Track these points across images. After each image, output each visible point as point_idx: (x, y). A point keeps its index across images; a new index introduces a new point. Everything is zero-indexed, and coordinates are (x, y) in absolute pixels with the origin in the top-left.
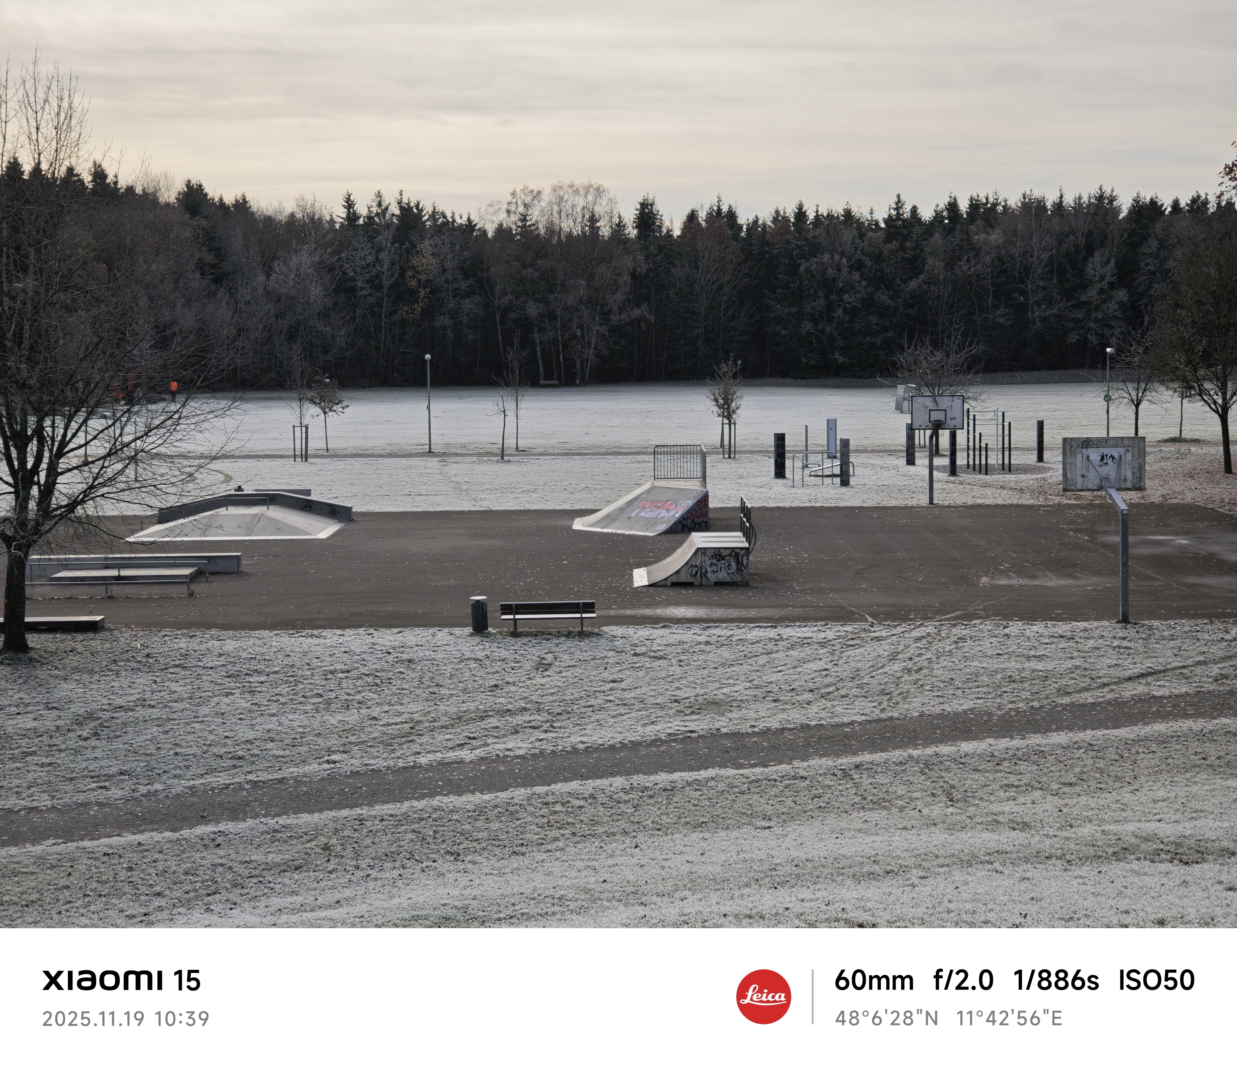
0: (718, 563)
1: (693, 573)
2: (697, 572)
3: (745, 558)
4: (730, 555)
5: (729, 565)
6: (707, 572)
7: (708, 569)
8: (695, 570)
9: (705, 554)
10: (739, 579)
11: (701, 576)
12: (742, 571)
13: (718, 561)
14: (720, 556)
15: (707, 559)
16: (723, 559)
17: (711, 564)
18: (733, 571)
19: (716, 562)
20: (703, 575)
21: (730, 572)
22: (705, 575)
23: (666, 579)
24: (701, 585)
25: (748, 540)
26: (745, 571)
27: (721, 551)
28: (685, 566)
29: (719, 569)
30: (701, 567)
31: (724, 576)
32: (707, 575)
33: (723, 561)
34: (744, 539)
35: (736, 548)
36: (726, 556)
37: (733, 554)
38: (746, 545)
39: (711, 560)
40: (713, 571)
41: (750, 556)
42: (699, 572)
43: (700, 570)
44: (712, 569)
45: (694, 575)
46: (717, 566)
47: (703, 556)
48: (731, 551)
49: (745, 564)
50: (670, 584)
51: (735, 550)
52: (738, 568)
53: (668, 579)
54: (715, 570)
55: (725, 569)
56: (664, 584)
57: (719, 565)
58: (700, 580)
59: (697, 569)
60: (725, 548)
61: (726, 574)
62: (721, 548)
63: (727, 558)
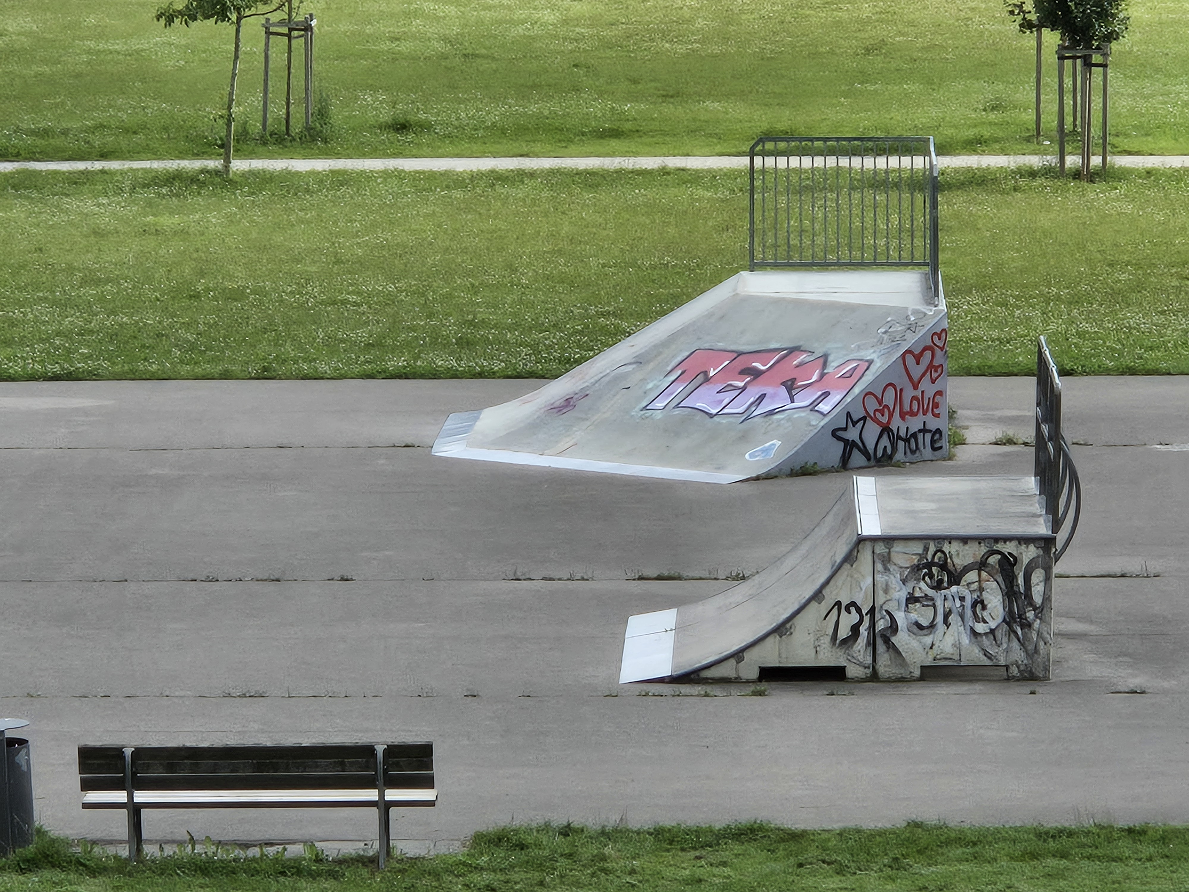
0: (938, 596)
1: (844, 632)
2: (855, 629)
3: (1037, 576)
4: (982, 565)
5: (979, 603)
6: (894, 627)
7: (900, 617)
8: (848, 620)
9: (886, 560)
10: (1017, 654)
11: (872, 644)
12: (1027, 625)
13: (938, 586)
14: (943, 567)
15: (894, 580)
16: (955, 579)
17: (911, 599)
18: (993, 625)
19: (931, 592)
20: (879, 641)
21: (980, 628)
22: (887, 641)
23: (738, 655)
24: (874, 677)
25: (1052, 507)
26: (1037, 624)
27: (946, 548)
28: (814, 604)
29: (940, 618)
30: (872, 611)
31: (958, 646)
32: (894, 639)
33: (954, 589)
34: (1037, 506)
35: (1006, 539)
36: (967, 569)
37: (993, 560)
38: (1042, 529)
39: (911, 584)
40: (920, 627)
41: (1057, 569)
42: (863, 630)
43: (867, 619)
44: (914, 616)
45: (844, 641)
46: (934, 606)
47: (879, 566)
48: (983, 549)
49: (1038, 599)
50: (754, 674)
51: (1000, 547)
52: (1011, 612)
53: (748, 656)
54: (925, 623)
55: (962, 616)
56: (732, 674)
57: (939, 603)
58: (869, 660)
59: (855, 617)
60: (965, 540)
61: (965, 640)
62: (950, 539)
63: (972, 576)
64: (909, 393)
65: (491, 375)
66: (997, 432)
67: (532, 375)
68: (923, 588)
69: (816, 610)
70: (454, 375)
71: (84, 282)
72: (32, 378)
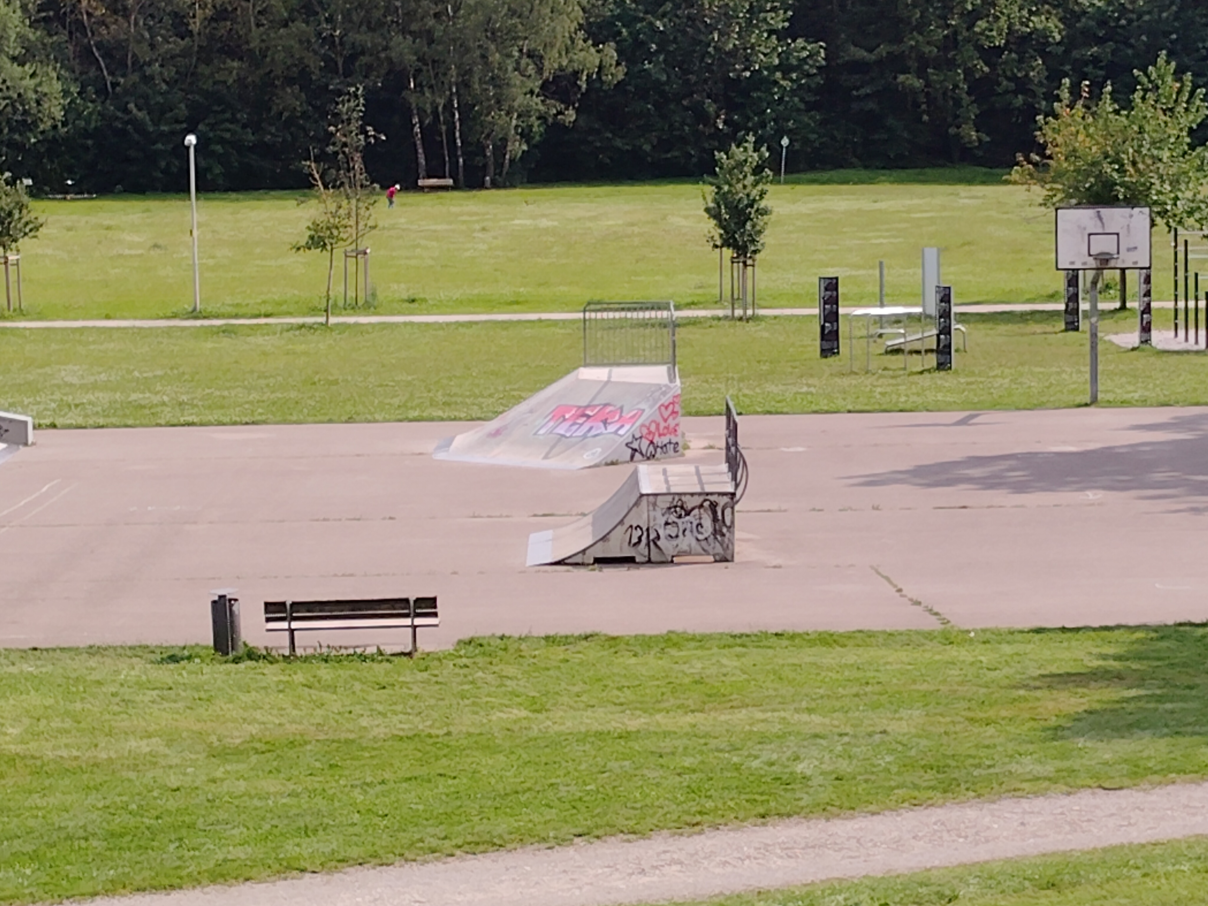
0: (680, 521)
1: (635, 540)
2: (640, 538)
3: (728, 511)
4: (701, 506)
5: (700, 525)
6: (658, 537)
7: (661, 532)
8: (637, 533)
9: (655, 504)
10: (718, 549)
11: (648, 545)
12: (723, 535)
13: (680, 517)
14: (682, 507)
15: (658, 513)
16: (688, 514)
17: (667, 524)
18: (706, 535)
19: (676, 520)
20: (652, 544)
21: (700, 537)
22: (655, 544)
23: (584, 551)
24: (649, 561)
25: (734, 478)
26: (728, 535)
27: (684, 498)
28: (619, 527)
29: (681, 532)
30: (648, 530)
31: (690, 546)
32: (659, 543)
33: (687, 518)
34: (728, 477)
35: (712, 494)
36: (693, 509)
37: (707, 504)
38: (730, 488)
39: (667, 516)
40: (670, 536)
41: (737, 508)
42: (644, 538)
43: (645, 534)
44: (668, 532)
45: (635, 544)
46: (678, 527)
47: (651, 508)
48: (702, 498)
49: (728, 523)
50: (592, 561)
51: (709, 497)
52: (715, 530)
53: (587, 552)
54: (673, 535)
55: (692, 531)
56: (580, 561)
57: (680, 524)
58: (647, 553)
59: (640, 533)
60: (692, 494)
61: (694, 542)
62: (685, 494)
63: (696, 511)
64: (662, 425)
65: (460, 419)
66: (705, 443)
67: (479, 419)
68: (672, 518)
69: (621, 529)
70: (442, 419)
71: (259, 377)
72: (235, 423)
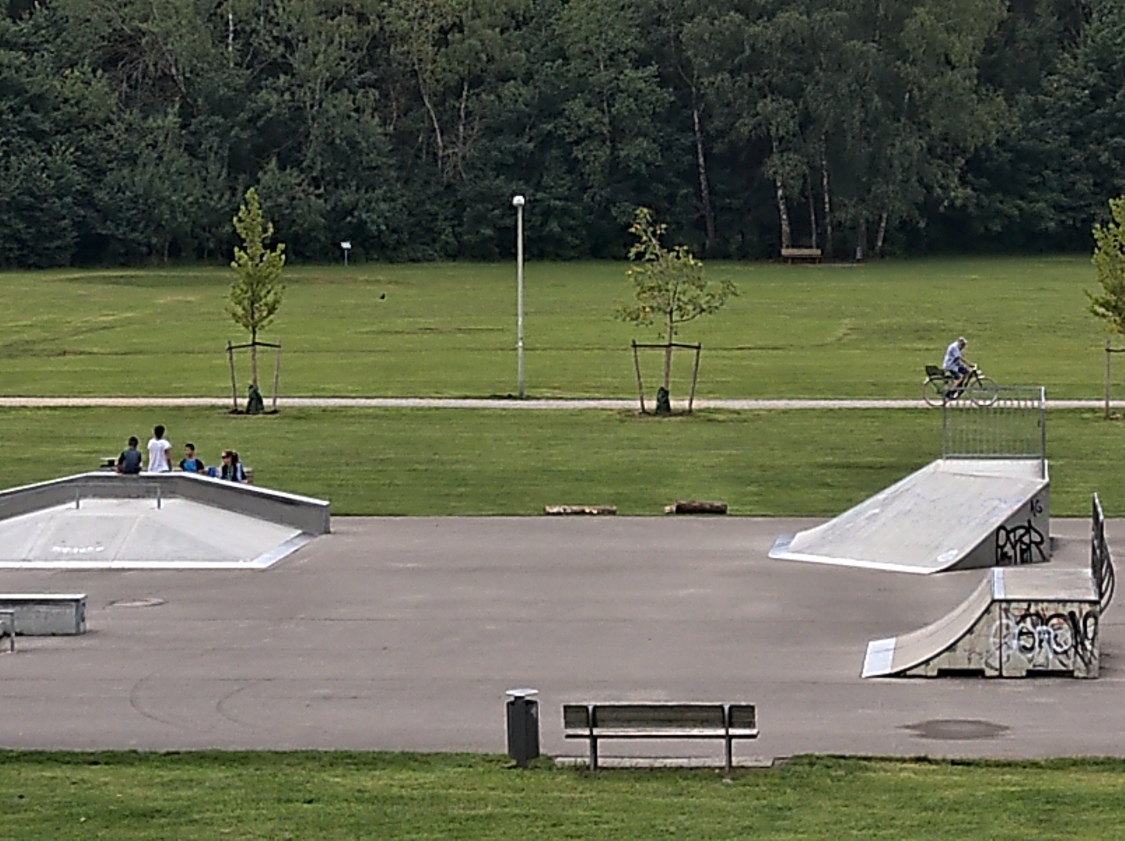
0: (1036, 632)
3: (1090, 622)
4: (1060, 615)
5: (1058, 636)
7: (1015, 642)
9: (1007, 612)
10: (1079, 664)
11: (1000, 657)
12: (1084, 648)
13: (1036, 626)
14: (1038, 616)
15: (1012, 623)
16: (1045, 623)
17: (1021, 634)
18: (1066, 647)
19: (1032, 630)
20: (1004, 655)
21: (1059, 650)
23: (927, 662)
25: (1100, 587)
26: (1090, 648)
27: (1040, 606)
28: (969, 636)
29: (1037, 644)
31: (1047, 660)
33: (1044, 628)
34: (1091, 584)
35: (1072, 602)
36: (1051, 618)
38: (1094, 597)
39: (1021, 625)
40: (1026, 649)
41: (1102, 618)
44: (1022, 643)
46: (1034, 637)
47: (1003, 615)
48: (1060, 607)
49: (1090, 635)
50: (935, 673)
52: (1076, 642)
53: (931, 663)
54: (1028, 646)
55: (1049, 643)
56: (923, 673)
57: (1036, 635)
58: (998, 666)
60: (1050, 602)
61: (1051, 656)
62: (1042, 601)
63: (1054, 621)
68: (1028, 627)
69: (970, 639)
